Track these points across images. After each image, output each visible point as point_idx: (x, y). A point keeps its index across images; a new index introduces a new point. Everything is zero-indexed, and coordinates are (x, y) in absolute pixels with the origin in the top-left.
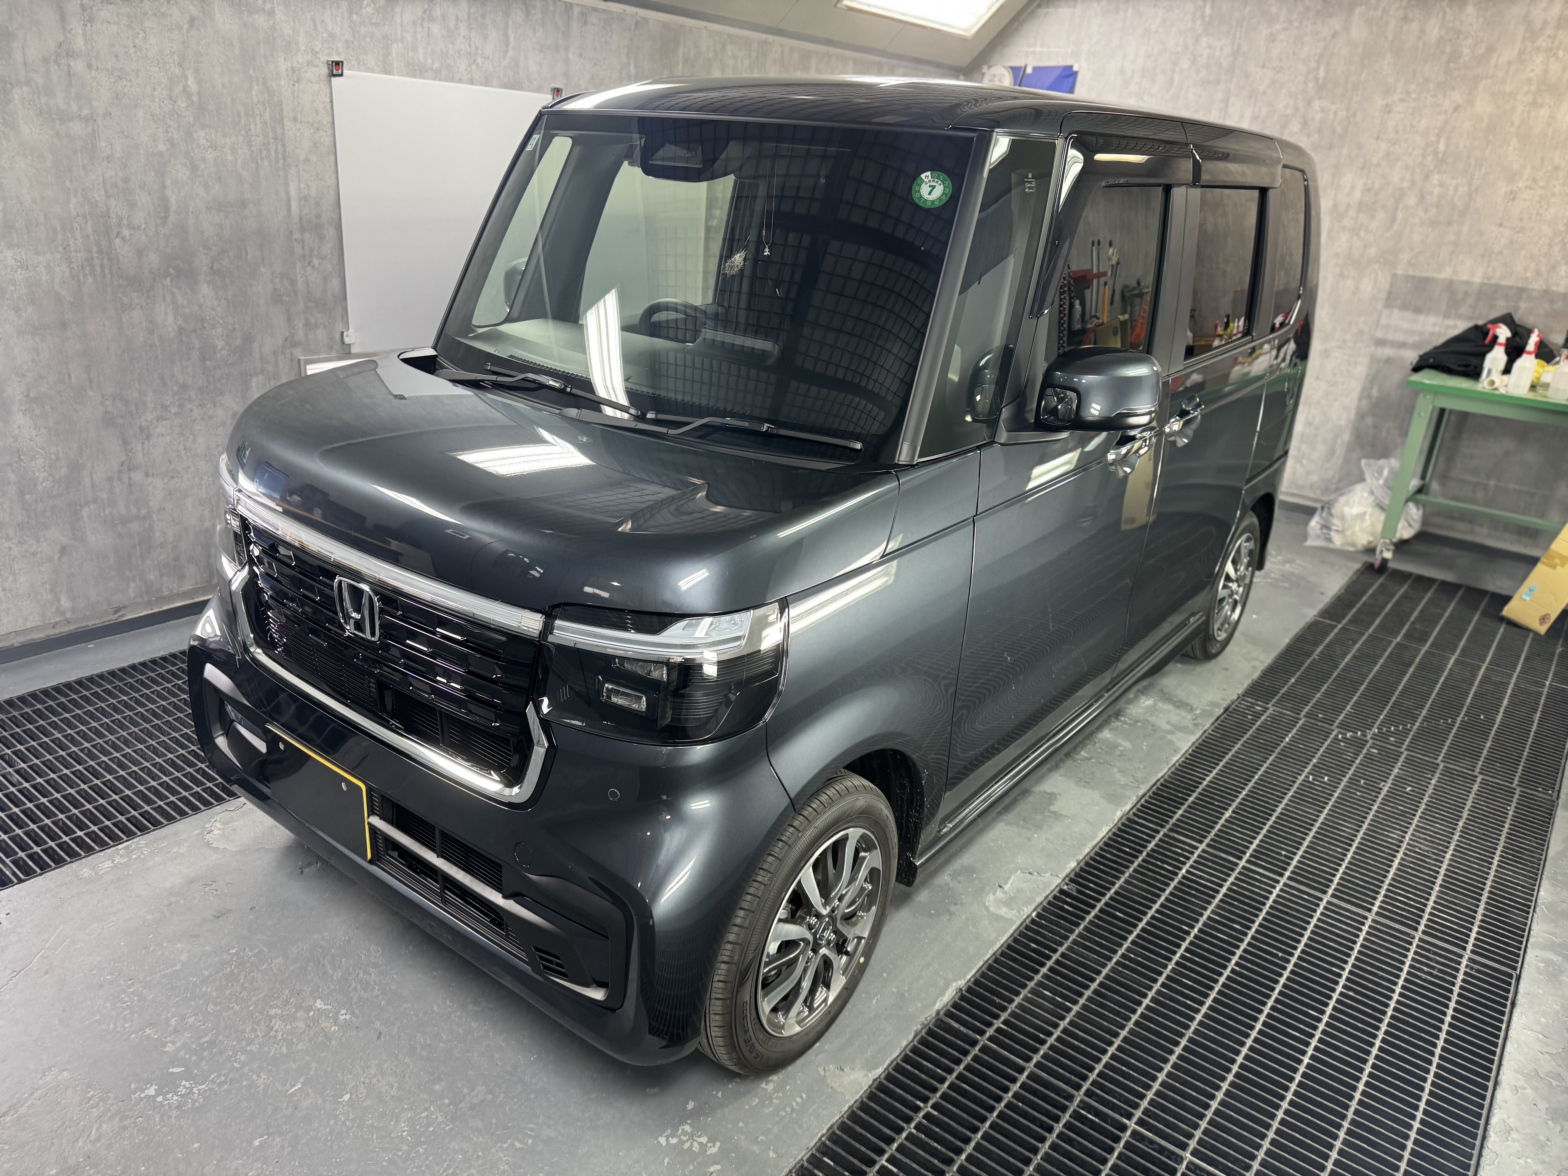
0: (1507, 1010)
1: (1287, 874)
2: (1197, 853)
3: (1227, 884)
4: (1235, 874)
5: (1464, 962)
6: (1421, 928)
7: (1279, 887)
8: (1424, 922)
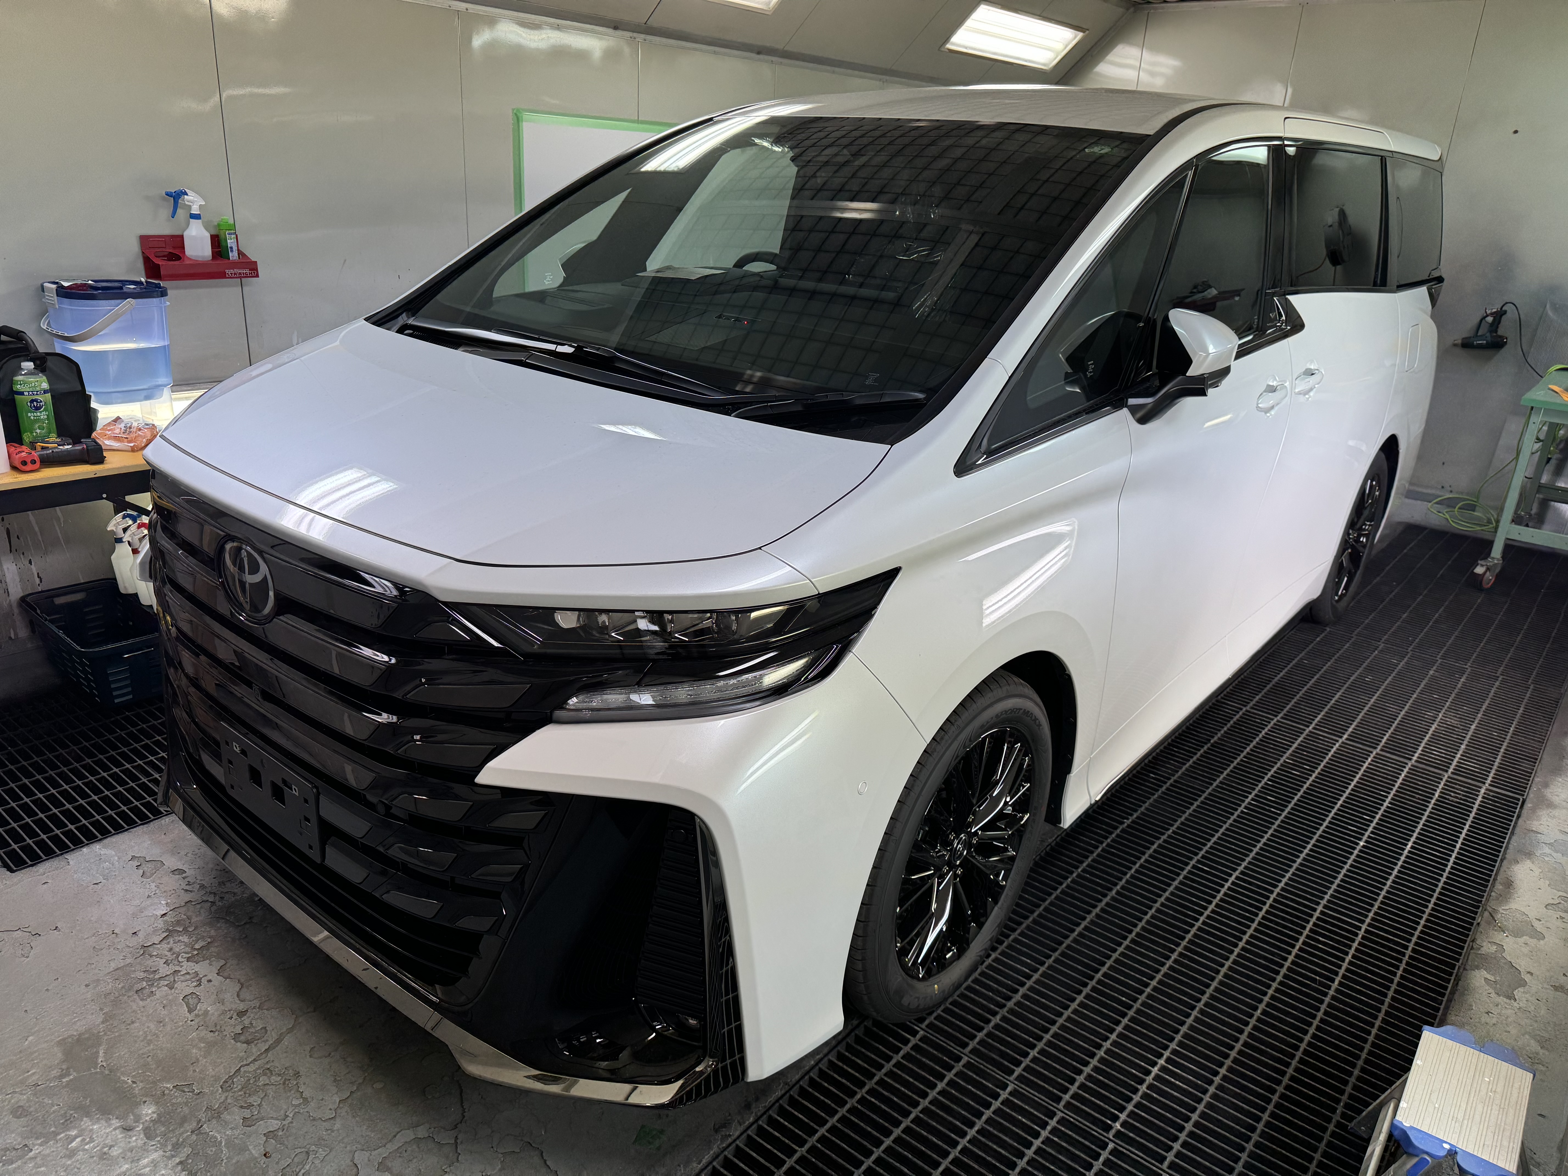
0: (1514, 819)
1: (1345, 736)
2: (1272, 723)
3: (1298, 742)
4: (1303, 736)
5: (1483, 791)
6: (1451, 770)
7: (1337, 745)
8: (1452, 767)
